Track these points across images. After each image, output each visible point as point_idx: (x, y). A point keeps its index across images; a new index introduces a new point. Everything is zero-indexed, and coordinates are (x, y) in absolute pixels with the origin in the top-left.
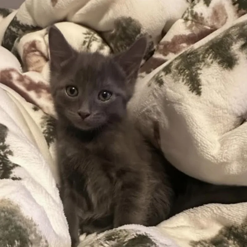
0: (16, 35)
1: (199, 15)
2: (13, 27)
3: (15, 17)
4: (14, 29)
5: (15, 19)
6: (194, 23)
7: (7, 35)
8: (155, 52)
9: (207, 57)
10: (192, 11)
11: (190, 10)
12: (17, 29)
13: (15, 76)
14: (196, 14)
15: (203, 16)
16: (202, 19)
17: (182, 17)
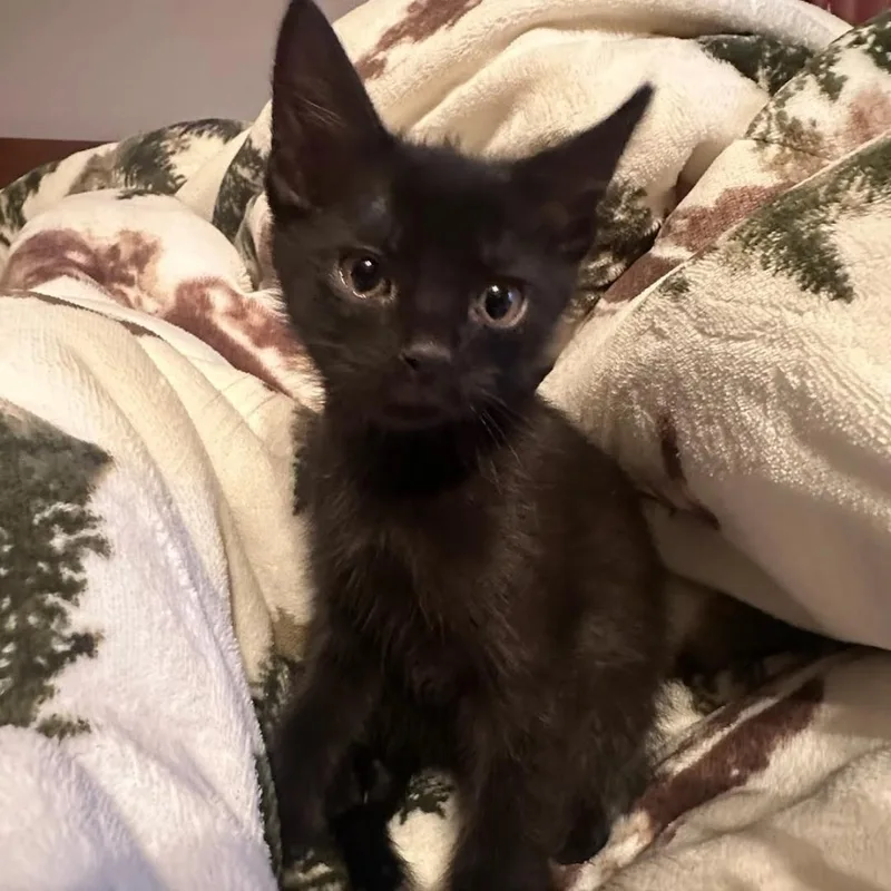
0: (252, 188)
1: (806, 127)
2: (244, 166)
3: (249, 140)
4: (245, 173)
5: (248, 144)
6: (788, 151)
7: (226, 188)
8: (658, 241)
9: (848, 187)
10: (781, 116)
11: (773, 111)
12: (253, 172)
13: (220, 301)
14: (796, 123)
15: (819, 129)
16: (817, 138)
17: (749, 133)
